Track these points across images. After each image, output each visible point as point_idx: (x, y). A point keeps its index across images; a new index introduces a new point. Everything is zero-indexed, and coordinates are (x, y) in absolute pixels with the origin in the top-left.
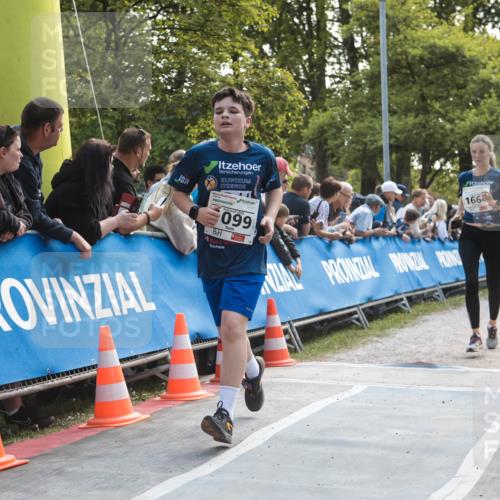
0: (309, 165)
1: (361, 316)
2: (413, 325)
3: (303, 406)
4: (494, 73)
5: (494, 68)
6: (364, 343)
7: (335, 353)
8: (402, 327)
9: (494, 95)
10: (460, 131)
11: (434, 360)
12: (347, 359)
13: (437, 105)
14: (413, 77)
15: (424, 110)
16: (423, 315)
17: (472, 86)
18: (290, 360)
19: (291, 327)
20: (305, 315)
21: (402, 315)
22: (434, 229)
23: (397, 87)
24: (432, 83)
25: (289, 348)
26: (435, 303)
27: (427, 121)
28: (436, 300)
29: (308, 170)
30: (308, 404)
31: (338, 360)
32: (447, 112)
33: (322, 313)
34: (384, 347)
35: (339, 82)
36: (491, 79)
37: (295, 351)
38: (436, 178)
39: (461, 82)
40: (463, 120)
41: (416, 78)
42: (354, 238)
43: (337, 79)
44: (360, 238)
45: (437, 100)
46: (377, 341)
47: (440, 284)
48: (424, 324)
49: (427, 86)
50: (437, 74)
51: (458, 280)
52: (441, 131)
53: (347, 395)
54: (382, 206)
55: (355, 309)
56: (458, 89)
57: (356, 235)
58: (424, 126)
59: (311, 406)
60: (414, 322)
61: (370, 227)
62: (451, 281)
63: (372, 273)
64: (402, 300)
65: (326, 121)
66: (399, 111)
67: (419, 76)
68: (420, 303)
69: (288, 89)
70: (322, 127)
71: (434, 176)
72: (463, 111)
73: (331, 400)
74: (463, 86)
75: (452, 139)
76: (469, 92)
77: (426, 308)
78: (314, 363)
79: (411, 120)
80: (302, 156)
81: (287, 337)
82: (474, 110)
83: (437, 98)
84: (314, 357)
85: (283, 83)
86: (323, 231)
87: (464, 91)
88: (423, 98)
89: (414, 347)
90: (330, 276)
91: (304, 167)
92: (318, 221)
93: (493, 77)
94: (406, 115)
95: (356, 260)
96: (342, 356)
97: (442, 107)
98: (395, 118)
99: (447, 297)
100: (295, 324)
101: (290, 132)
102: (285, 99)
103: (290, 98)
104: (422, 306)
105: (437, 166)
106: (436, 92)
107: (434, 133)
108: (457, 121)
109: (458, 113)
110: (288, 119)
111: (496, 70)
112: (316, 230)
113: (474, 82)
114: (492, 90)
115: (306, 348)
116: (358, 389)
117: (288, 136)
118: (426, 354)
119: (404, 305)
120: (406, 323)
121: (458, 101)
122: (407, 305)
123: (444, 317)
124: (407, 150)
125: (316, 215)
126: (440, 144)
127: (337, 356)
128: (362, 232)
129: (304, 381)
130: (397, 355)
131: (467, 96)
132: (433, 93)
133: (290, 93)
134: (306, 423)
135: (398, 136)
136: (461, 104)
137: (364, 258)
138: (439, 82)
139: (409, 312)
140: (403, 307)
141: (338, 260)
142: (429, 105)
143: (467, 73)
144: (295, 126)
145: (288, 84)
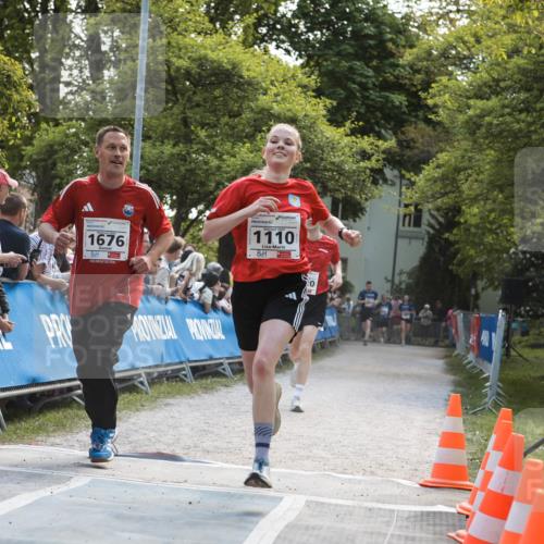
2: (151, 410)
3: (4, 498)
4: (276, 101)
5: (276, 95)
7: (49, 436)
8: (138, 410)
10: (229, 169)
11: (179, 452)
12: (65, 444)
13: (202, 134)
14: (175, 94)
15: (187, 138)
16: (165, 397)
17: (247, 115)
20: (13, 384)
21: (139, 396)
24: (198, 105)
26: (180, 384)
27: (188, 153)
28: (182, 380)
31: (52, 445)
32: (214, 143)
33: (35, 383)
36: (272, 108)
38: (191, 231)
39: (235, 108)
40: (234, 156)
41: (179, 96)
45: (203, 128)
47: (190, 361)
48: (168, 408)
49: (192, 108)
50: (206, 95)
51: (211, 358)
52: (205, 167)
53: (63, 488)
56: (230, 117)
58: (184, 159)
60: (154, 405)
62: (203, 358)
64: (140, 376)
65: (57, 139)
66: (154, 136)
67: (183, 95)
68: (161, 383)
70: (51, 146)
71: (189, 227)
72: (234, 144)
73: (42, 494)
74: (238, 114)
76: (244, 122)
77: (169, 390)
78: (20, 446)
79: (168, 149)
82: (248, 145)
83: (203, 125)
84: (20, 439)
87: (236, 120)
88: (185, 122)
89: (152, 434)
90: (50, 335)
92: (40, 262)
93: (275, 105)
94: (163, 142)
96: (58, 441)
98: (148, 144)
99: (196, 379)
101: (11, 143)
102: (9, 99)
103: (16, 97)
104: (165, 387)
105: (193, 214)
106: (201, 117)
107: (195, 169)
108: (225, 157)
109: (228, 146)
110: (11, 126)
111: (279, 98)
113: (252, 110)
115: (9, 427)
116: (79, 482)
117: (9, 148)
118: (169, 445)
119: (142, 383)
120: (143, 406)
121: (230, 133)
122: (146, 383)
123: (191, 401)
126: (203, 184)
127: (52, 440)
129: (7, 468)
130: (130, 443)
131: (241, 127)
132: (198, 117)
133: (17, 91)
134: (9, 519)
135: (150, 168)
136: (232, 136)
138: (208, 105)
139: (147, 393)
140: (140, 385)
141: (62, 316)
142: (192, 132)
143: (244, 97)
144: (19, 135)
145: (15, 78)
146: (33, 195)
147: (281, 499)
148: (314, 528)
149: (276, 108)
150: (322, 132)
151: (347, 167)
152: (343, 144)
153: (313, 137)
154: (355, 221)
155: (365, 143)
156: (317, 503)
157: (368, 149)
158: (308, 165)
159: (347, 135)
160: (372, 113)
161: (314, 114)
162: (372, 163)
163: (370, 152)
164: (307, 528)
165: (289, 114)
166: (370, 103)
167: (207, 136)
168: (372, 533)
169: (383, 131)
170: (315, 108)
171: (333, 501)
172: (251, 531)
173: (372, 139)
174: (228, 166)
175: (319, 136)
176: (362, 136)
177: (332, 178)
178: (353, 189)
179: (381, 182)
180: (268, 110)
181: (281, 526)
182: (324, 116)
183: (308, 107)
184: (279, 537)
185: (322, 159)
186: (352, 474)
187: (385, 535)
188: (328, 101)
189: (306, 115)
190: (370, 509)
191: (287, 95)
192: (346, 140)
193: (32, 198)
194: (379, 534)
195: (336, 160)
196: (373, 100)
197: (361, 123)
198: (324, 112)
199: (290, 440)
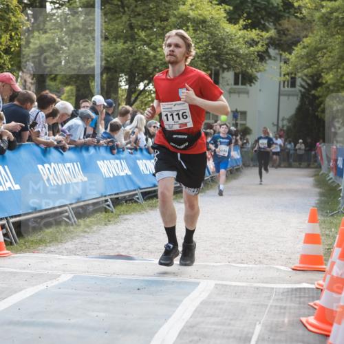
0: (29, 80)
1: (71, 214)
2: (115, 223)
3: (16, 292)
4: (192, 9)
5: (191, 5)
6: (72, 238)
7: (46, 246)
8: (106, 225)
9: (191, 28)
10: (161, 57)
11: (132, 254)
12: (57, 251)
13: (143, 34)
14: (123, 8)
15: (133, 38)
16: (124, 214)
17: (173, 19)
18: (6, 252)
19: (8, 222)
21: (107, 214)
22: (136, 141)
23: (109, 16)
24: (139, 15)
25: (5, 240)
26: (135, 204)
27: (134, 48)
28: (136, 202)
29: (28, 84)
30: (21, 290)
31: (49, 252)
32: (151, 40)
34: (89, 241)
35: (58, 8)
36: (189, 14)
37: (11, 243)
38: (140, 97)
39: (164, 15)
41: (126, 9)
42: (67, 146)
43: (57, 5)
44: (73, 146)
45: (143, 30)
46: (84, 236)
47: (141, 189)
48: (125, 222)
49: (135, 17)
50: (144, 7)
51: (155, 186)
52: (146, 57)
53: (55, 282)
54: (92, 119)
55: (67, 208)
56: (161, 21)
57: (69, 144)
58: (131, 52)
59: (23, 292)
60: (116, 220)
61: (82, 137)
62: (149, 186)
63: (81, 177)
64: (107, 201)
66: (110, 37)
67: (128, 8)
68: (122, 204)
69: (13, 11)
71: (139, 95)
73: (41, 287)
74: (166, 19)
75: (154, 64)
76: (171, 24)
77: (127, 209)
78: (27, 254)
79: (120, 46)
80: (23, 72)
81: (4, 231)
83: (143, 28)
84: (28, 249)
85: (7, 5)
86: (40, 139)
87: (165, 23)
88: (131, 27)
89: (115, 241)
90: (45, 178)
91: (25, 81)
92: (36, 130)
93: (191, 12)
94: (116, 41)
95: (68, 165)
96: (52, 249)
97: (147, 36)
98: (106, 43)
99: (145, 200)
100: (12, 220)
101: (12, 50)
102: (9, 20)
103: (13, 19)
104: (123, 208)
105: (141, 86)
106: (142, 23)
107: (139, 58)
108: (158, 49)
110: (11, 38)
111: (193, 7)
112: (33, 137)
113: (175, 16)
114: (189, 24)
115: (20, 241)
116: (65, 278)
117: (12, 53)
118: (125, 248)
119: (109, 205)
120: (109, 221)
121: (161, 32)
122: (111, 205)
123: (142, 217)
124: (116, 71)
125: (34, 124)
126: (144, 68)
127: (48, 249)
128: (75, 141)
129: (18, 271)
130: (100, 248)
131: (169, 28)
132: (139, 23)
133: (14, 15)
134: (18, 307)
135: (109, 59)
136: (163, 34)
137: (75, 164)
138: (145, 14)
139: (112, 212)
140: (107, 207)
141: (53, 164)
142: (136, 33)
143: (169, 7)
144: (17, 45)
145: (12, 7)
146: (32, 79)
147: (198, 284)
148: (219, 303)
149: (192, 14)
150: (223, 29)
151: (241, 52)
152: (238, 36)
153: (217, 32)
154: (251, 86)
155: (253, 34)
156: (223, 285)
157: (256, 38)
158: (215, 52)
159: (240, 30)
160: (258, 12)
161: (217, 16)
162: (259, 48)
163: (257, 40)
164: (214, 303)
165: (201, 18)
166: (257, 5)
167: (145, 36)
168: (258, 305)
169: (267, 24)
170: (218, 12)
171: (234, 284)
172: (177, 307)
173: (258, 32)
174: (161, 55)
175: (222, 31)
176: (251, 29)
177: (232, 59)
178: (247, 66)
179: (267, 58)
180: (186, 16)
181: (197, 303)
182: (225, 18)
183: (213, 12)
184: (195, 311)
185: (224, 47)
186: (247, 263)
187: (267, 305)
188: (227, 7)
189: (212, 18)
190: (257, 288)
191: (199, 4)
192: (240, 33)
193: (33, 81)
194: (262, 305)
195: (234, 47)
196: (259, 3)
197: (250, 21)
198: (225, 15)
199: (206, 241)
